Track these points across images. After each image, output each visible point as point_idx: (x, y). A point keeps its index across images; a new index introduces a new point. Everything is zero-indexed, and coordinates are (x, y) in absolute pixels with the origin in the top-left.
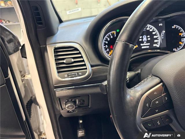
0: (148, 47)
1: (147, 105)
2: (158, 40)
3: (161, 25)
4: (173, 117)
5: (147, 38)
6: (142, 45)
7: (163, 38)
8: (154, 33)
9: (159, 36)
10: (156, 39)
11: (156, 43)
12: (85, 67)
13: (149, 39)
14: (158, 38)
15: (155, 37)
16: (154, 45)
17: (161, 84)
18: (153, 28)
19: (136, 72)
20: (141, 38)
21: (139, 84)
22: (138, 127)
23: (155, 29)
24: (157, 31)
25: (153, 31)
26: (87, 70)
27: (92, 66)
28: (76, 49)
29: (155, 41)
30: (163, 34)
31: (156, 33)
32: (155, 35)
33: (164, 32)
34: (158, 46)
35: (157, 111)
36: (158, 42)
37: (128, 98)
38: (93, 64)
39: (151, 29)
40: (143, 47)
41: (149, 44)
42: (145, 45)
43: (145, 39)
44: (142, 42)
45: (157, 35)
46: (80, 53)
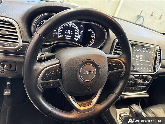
0: (70, 39)
1: (46, 74)
2: (78, 36)
3: (82, 26)
4: (61, 84)
5: (71, 32)
6: (66, 36)
7: (81, 35)
8: (76, 30)
9: (79, 33)
10: (77, 35)
11: (76, 38)
12: (17, 41)
13: (72, 33)
14: (78, 34)
15: (76, 33)
16: (74, 39)
17: (59, 64)
18: (76, 26)
19: (54, 54)
20: (66, 31)
21: (47, 61)
22: (38, 86)
23: (77, 28)
24: (78, 30)
25: (76, 29)
26: (18, 43)
27: (23, 42)
28: (13, 25)
29: (76, 36)
30: (82, 33)
31: (77, 31)
32: (77, 32)
33: (83, 31)
34: (77, 40)
35: (52, 78)
36: (77, 37)
37: (35, 67)
38: (24, 40)
39: (75, 27)
40: (66, 38)
41: (71, 37)
42: (68, 37)
43: (69, 32)
44: (67, 34)
45: (78, 32)
46: (15, 29)
